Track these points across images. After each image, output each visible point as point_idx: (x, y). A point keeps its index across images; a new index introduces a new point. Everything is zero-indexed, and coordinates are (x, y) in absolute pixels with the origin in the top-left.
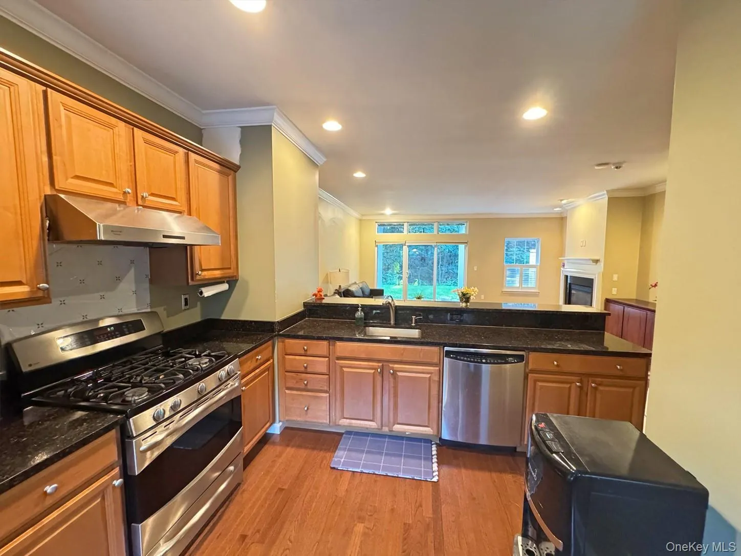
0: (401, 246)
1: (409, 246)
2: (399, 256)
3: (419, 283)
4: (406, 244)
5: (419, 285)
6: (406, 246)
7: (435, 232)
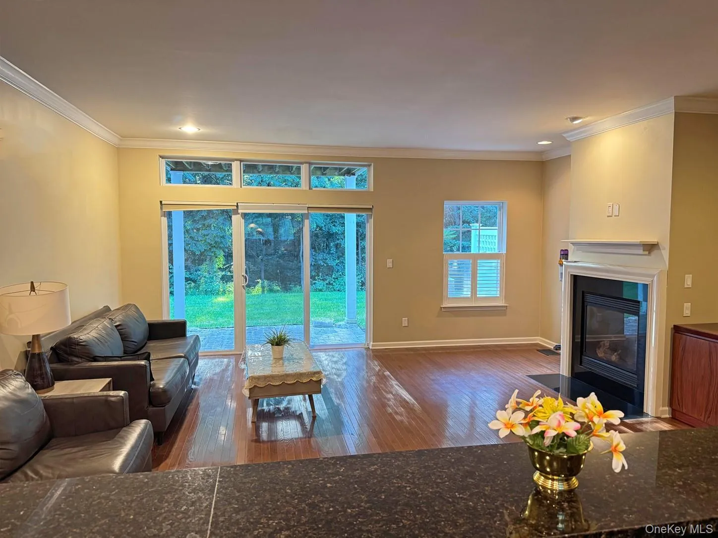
0: (227, 215)
1: (245, 216)
2: (223, 237)
3: (263, 287)
4: (240, 211)
5: (263, 291)
6: (239, 216)
7: (304, 186)
